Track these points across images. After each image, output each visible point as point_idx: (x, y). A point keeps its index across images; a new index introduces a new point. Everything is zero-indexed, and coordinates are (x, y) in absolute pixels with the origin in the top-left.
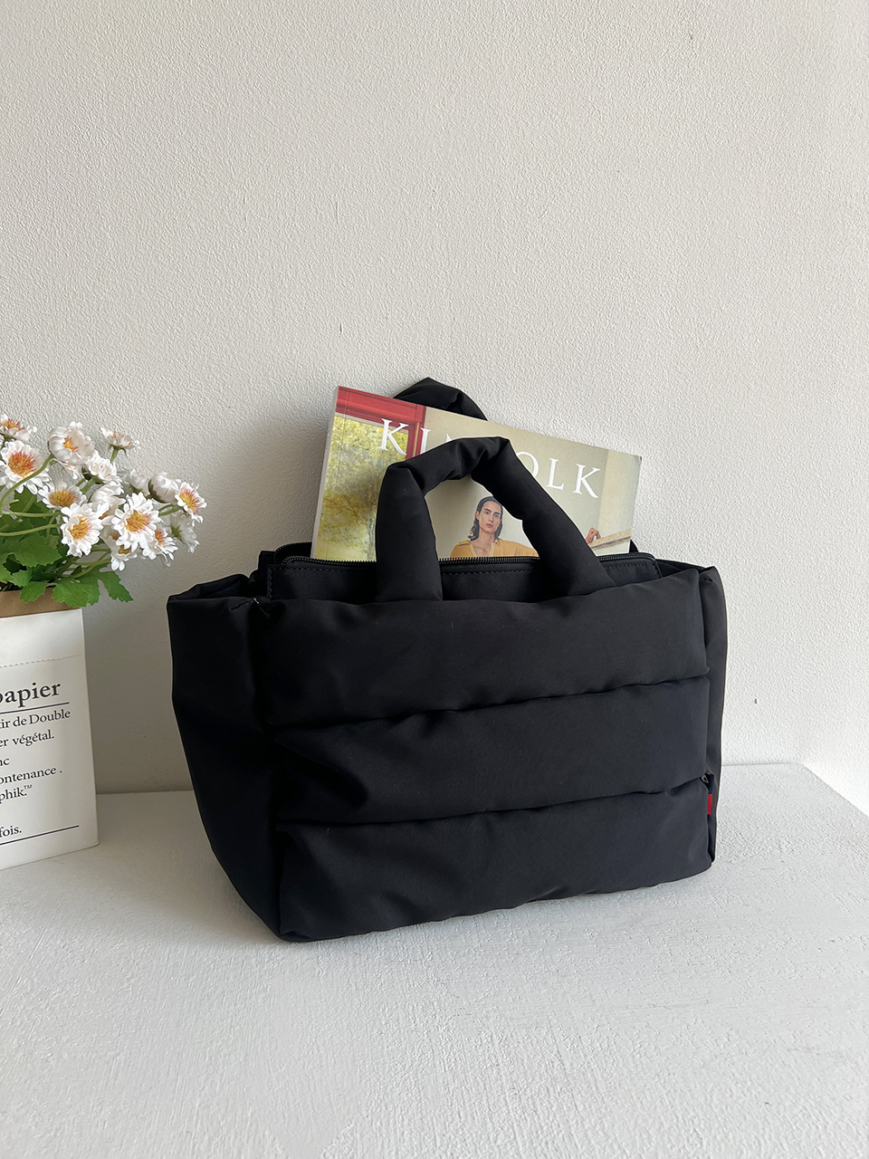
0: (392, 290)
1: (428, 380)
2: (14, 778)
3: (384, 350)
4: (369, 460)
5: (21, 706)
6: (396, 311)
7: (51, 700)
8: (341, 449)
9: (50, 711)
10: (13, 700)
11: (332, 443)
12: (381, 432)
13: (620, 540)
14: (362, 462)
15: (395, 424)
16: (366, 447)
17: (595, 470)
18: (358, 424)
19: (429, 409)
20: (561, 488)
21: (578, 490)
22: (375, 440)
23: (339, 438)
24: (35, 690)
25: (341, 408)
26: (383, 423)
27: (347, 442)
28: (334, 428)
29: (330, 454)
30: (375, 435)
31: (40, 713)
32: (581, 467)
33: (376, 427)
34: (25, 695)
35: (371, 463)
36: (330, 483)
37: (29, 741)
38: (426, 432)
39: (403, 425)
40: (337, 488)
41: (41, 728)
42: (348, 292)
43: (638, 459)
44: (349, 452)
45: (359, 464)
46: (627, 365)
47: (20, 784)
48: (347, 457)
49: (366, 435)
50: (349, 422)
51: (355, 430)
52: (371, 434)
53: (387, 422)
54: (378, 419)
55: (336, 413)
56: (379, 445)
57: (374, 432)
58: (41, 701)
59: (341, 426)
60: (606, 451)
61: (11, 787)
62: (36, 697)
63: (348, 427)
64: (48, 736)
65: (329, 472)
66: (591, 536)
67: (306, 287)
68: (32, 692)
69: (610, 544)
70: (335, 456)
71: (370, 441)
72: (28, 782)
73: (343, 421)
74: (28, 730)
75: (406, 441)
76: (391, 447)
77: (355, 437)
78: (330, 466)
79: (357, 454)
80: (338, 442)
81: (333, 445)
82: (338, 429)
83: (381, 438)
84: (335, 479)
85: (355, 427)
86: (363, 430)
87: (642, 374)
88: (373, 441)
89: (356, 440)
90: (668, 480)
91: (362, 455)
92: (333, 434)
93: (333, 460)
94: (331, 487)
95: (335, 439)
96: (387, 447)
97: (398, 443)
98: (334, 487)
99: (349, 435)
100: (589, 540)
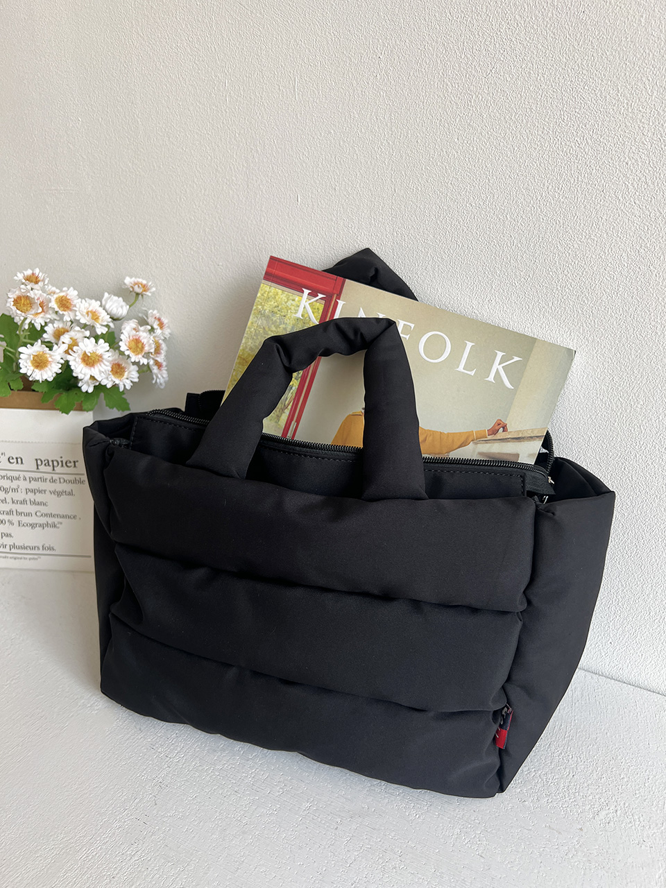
0: (340, 162)
2: (51, 515)
3: (332, 220)
4: (284, 326)
5: (54, 470)
6: (344, 183)
7: (72, 470)
8: (261, 314)
9: (72, 478)
10: (49, 465)
11: (255, 307)
12: (299, 301)
13: (531, 437)
14: (277, 327)
15: (313, 294)
16: (283, 314)
17: (516, 359)
18: (280, 292)
19: (347, 280)
20: (472, 373)
21: (491, 378)
22: (293, 308)
23: (261, 304)
24: (62, 462)
25: (270, 276)
26: (303, 292)
27: (267, 308)
28: (259, 295)
30: (294, 303)
31: (66, 477)
32: (500, 354)
33: (295, 296)
34: (55, 463)
35: (285, 329)
36: (246, 343)
37: (59, 494)
38: (341, 303)
39: (320, 296)
40: (251, 349)
41: (67, 487)
42: (304, 165)
43: (571, 354)
44: (268, 317)
45: (274, 329)
46: (576, 246)
47: (56, 520)
48: (265, 322)
49: (286, 303)
50: (273, 290)
51: (277, 297)
52: (290, 303)
53: (307, 292)
54: (298, 288)
55: (263, 281)
56: (295, 313)
57: (294, 300)
58: (65, 470)
59: (265, 293)
60: (533, 341)
61: (51, 520)
62: (62, 466)
63: (271, 294)
64: (71, 493)
65: (247, 334)
66: (497, 428)
67: (271, 161)
68: (60, 463)
69: (518, 439)
70: (255, 320)
71: (288, 308)
72: (60, 520)
73: (267, 289)
74: (59, 487)
75: (321, 311)
76: (306, 316)
77: (276, 304)
78: (249, 328)
79: (274, 319)
80: (260, 307)
81: (255, 309)
82: (262, 295)
83: (299, 306)
84: (250, 341)
85: (277, 294)
86: (284, 298)
87: (594, 256)
88: (290, 309)
89: (276, 307)
90: (616, 379)
91: (278, 321)
92: (257, 299)
93: (252, 323)
94: (246, 347)
95: (258, 305)
96: (302, 316)
97: (313, 312)
98: (248, 347)
99: (271, 301)
100: (494, 431)
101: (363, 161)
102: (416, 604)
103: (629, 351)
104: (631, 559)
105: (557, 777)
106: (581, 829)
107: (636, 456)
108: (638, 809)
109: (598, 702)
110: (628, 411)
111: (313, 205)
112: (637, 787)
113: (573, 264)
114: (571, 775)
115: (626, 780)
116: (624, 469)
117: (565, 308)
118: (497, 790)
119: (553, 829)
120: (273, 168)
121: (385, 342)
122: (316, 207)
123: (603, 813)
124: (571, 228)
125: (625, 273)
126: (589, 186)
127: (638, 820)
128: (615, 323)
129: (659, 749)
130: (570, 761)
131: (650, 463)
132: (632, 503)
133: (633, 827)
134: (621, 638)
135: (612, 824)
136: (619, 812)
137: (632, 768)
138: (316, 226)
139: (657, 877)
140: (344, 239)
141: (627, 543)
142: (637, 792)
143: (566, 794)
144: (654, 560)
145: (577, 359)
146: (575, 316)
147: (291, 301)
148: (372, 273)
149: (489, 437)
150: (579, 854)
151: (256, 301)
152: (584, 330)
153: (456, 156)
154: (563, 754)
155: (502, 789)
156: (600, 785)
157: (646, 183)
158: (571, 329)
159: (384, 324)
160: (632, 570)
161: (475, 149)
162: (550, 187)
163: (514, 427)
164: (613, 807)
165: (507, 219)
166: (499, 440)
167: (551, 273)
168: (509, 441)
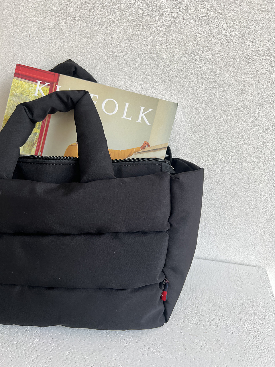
1: (70, 60)
3: (49, 46)
6: (53, 25)
8: (15, 95)
11: (11, 92)
12: (35, 87)
13: (161, 148)
15: (43, 83)
16: (27, 94)
17: (150, 110)
18: (24, 83)
19: (60, 74)
20: (130, 119)
21: (139, 120)
22: (32, 91)
23: (14, 90)
25: (17, 74)
26: (37, 82)
27: (18, 92)
28: (12, 85)
29: (9, 97)
30: (33, 88)
32: (142, 108)
33: (33, 84)
36: (7, 112)
38: (58, 87)
39: (47, 84)
42: (31, 16)
43: (176, 105)
44: (19, 97)
46: (173, 51)
48: (17, 100)
49: (28, 88)
50: (20, 82)
51: (23, 86)
52: (30, 88)
53: (39, 82)
54: (34, 80)
55: (14, 77)
56: (34, 94)
57: (32, 87)
59: (16, 84)
60: (158, 100)
63: (19, 84)
65: (8, 106)
66: (145, 145)
67: (12, 15)
69: (155, 150)
70: (11, 98)
71: (29, 91)
73: (17, 81)
76: (40, 95)
77: (23, 89)
78: (9, 103)
79: (22, 97)
80: (14, 92)
81: (11, 93)
82: (14, 85)
83: (35, 90)
84: (10, 110)
85: (23, 84)
86: (27, 86)
87: (182, 56)
88: (31, 91)
89: (22, 91)
90: (197, 117)
91: (25, 98)
92: (11, 87)
93: (10, 100)
94: (8, 114)
95: (12, 90)
96: (38, 95)
97: (44, 93)
98: (9, 114)
99: (20, 88)
100: (143, 147)
101: (62, 12)
102: (116, 234)
103: (202, 102)
104: (209, 203)
105: (190, 309)
106: (206, 332)
107: (208, 153)
108: (228, 317)
109: (202, 271)
110: (203, 132)
111: (38, 38)
112: (226, 306)
113: (172, 60)
114: (196, 307)
115: (220, 304)
116: (204, 160)
117: (171, 83)
118: (164, 322)
119: (193, 335)
120: (14, 19)
121: (84, 101)
122: (39, 38)
123: (214, 322)
124: (170, 42)
125: (197, 63)
126: (177, 20)
127: (230, 322)
128: (194, 89)
129: (232, 287)
130: (195, 300)
131: (215, 156)
132: (208, 176)
133: (229, 326)
134: (208, 240)
135: (219, 326)
136: (221, 320)
137: (222, 298)
138: (41, 49)
139: (244, 348)
140: (57, 56)
141: (207, 196)
142: (227, 308)
143: (196, 316)
144: (219, 201)
145: (178, 109)
146: (176, 87)
147: (31, 87)
148: (73, 70)
149: (142, 151)
150: (207, 344)
151: (11, 89)
152: (180, 94)
153: (110, 6)
154: (191, 298)
155: (166, 321)
156: (210, 309)
157: (203, 16)
158: (174, 93)
159: (83, 93)
160: (211, 208)
161: (120, 2)
162: (158, 21)
163: (153, 144)
164: (218, 318)
165: (139, 39)
166: (146, 151)
167: (163, 66)
168: (151, 152)
